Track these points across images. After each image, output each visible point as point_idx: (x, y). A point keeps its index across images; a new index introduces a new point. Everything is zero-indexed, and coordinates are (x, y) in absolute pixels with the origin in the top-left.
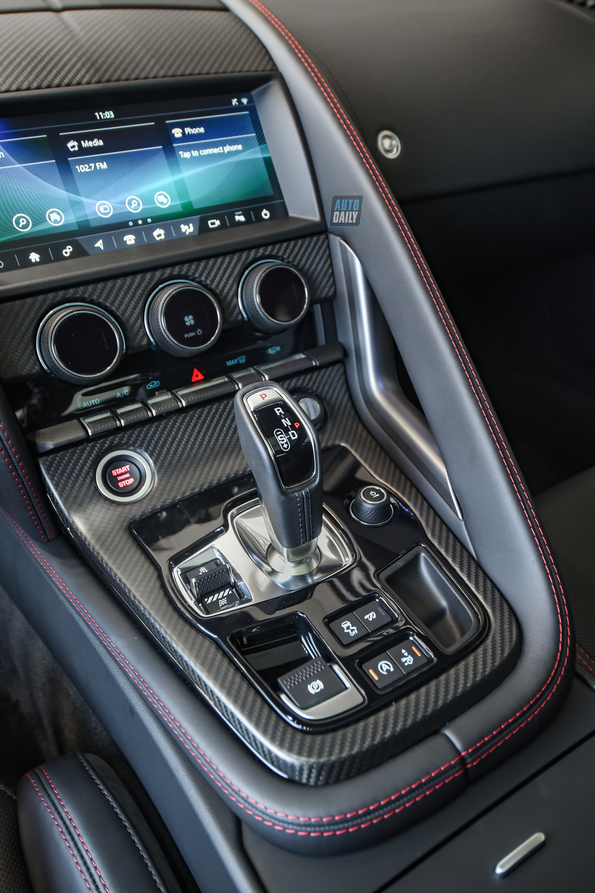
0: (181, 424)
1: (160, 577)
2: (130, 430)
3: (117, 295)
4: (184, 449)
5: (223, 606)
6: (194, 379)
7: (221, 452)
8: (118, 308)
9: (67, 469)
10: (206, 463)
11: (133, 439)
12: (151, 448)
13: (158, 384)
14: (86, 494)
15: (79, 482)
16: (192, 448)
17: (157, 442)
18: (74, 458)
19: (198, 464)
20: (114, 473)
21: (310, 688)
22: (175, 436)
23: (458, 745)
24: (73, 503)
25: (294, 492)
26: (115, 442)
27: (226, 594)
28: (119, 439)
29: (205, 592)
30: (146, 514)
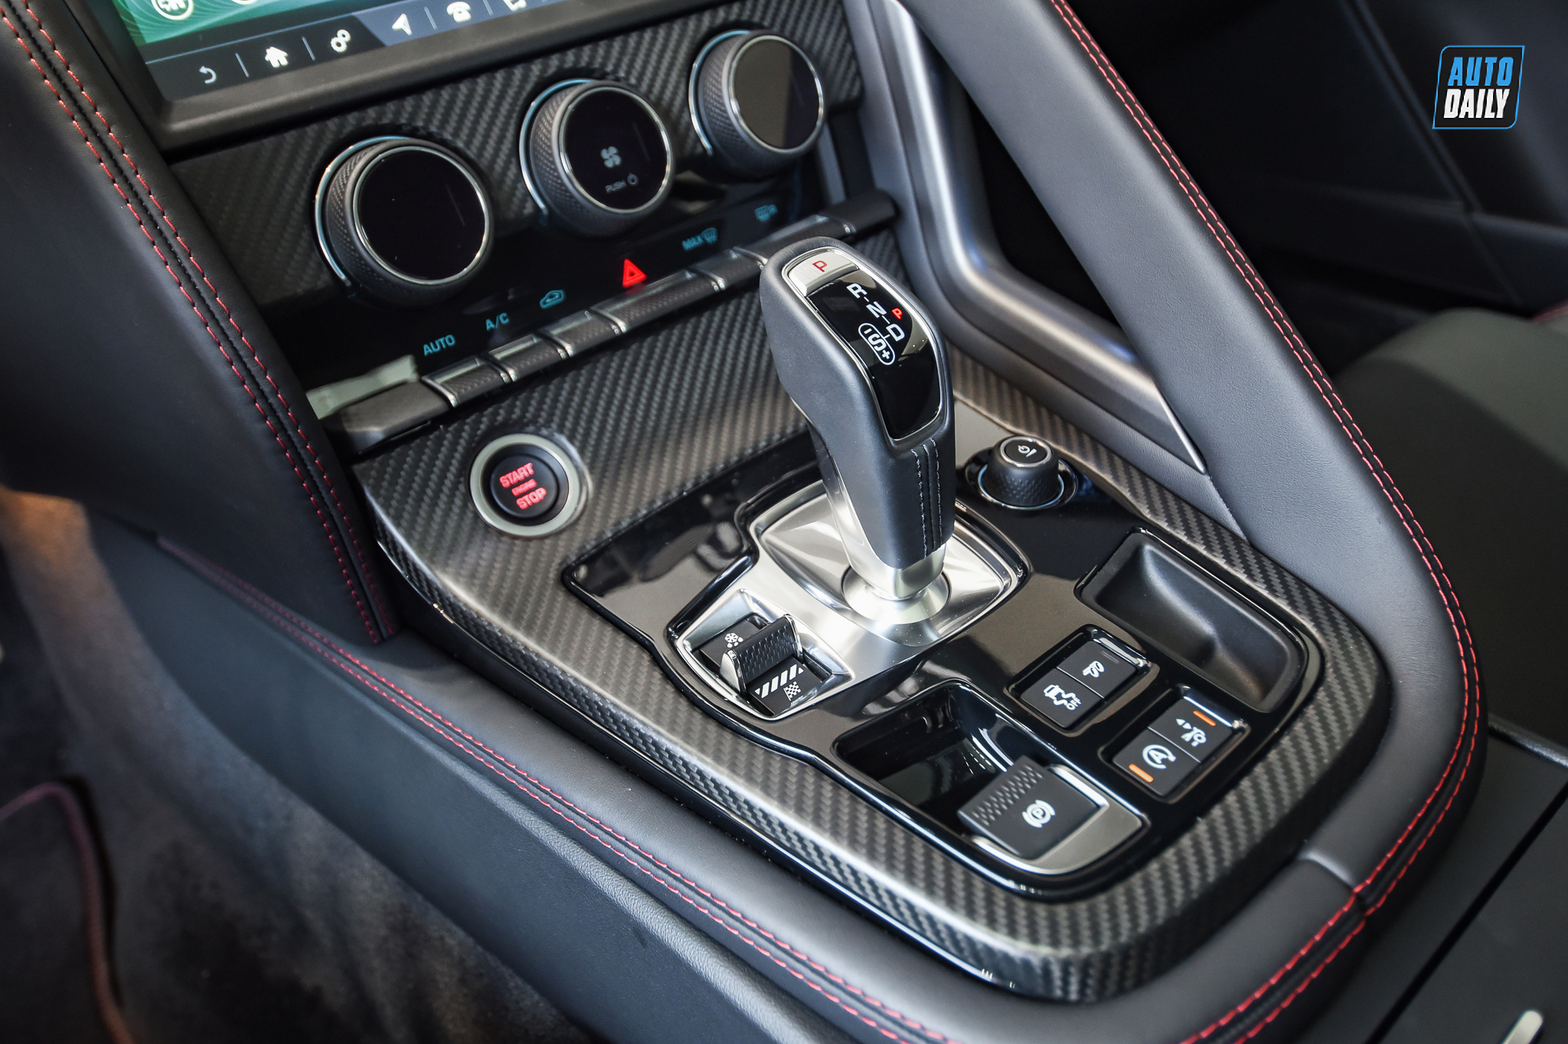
0: (619, 371)
1: (656, 660)
2: (524, 392)
3: (462, 116)
4: (632, 419)
5: (794, 698)
6: (628, 281)
7: (703, 417)
8: (468, 143)
9: (414, 481)
10: (678, 442)
11: (531, 409)
12: (568, 425)
13: (560, 297)
14: (459, 526)
15: (442, 505)
16: (646, 416)
17: (579, 412)
18: (425, 458)
19: (664, 445)
20: (505, 481)
21: (1027, 816)
22: (611, 397)
23: (1341, 873)
24: (436, 548)
25: (909, 449)
26: (500, 418)
27: (793, 675)
28: (506, 412)
29: (755, 675)
30: (588, 552)
